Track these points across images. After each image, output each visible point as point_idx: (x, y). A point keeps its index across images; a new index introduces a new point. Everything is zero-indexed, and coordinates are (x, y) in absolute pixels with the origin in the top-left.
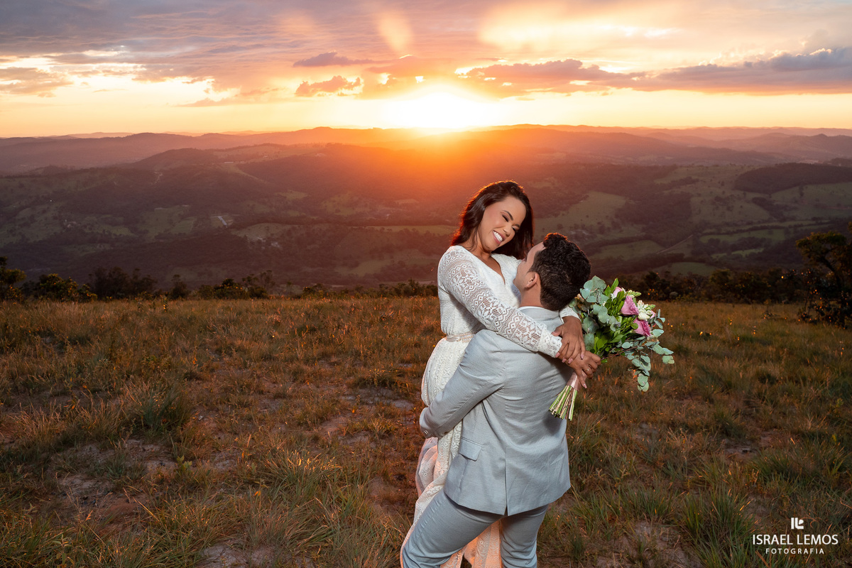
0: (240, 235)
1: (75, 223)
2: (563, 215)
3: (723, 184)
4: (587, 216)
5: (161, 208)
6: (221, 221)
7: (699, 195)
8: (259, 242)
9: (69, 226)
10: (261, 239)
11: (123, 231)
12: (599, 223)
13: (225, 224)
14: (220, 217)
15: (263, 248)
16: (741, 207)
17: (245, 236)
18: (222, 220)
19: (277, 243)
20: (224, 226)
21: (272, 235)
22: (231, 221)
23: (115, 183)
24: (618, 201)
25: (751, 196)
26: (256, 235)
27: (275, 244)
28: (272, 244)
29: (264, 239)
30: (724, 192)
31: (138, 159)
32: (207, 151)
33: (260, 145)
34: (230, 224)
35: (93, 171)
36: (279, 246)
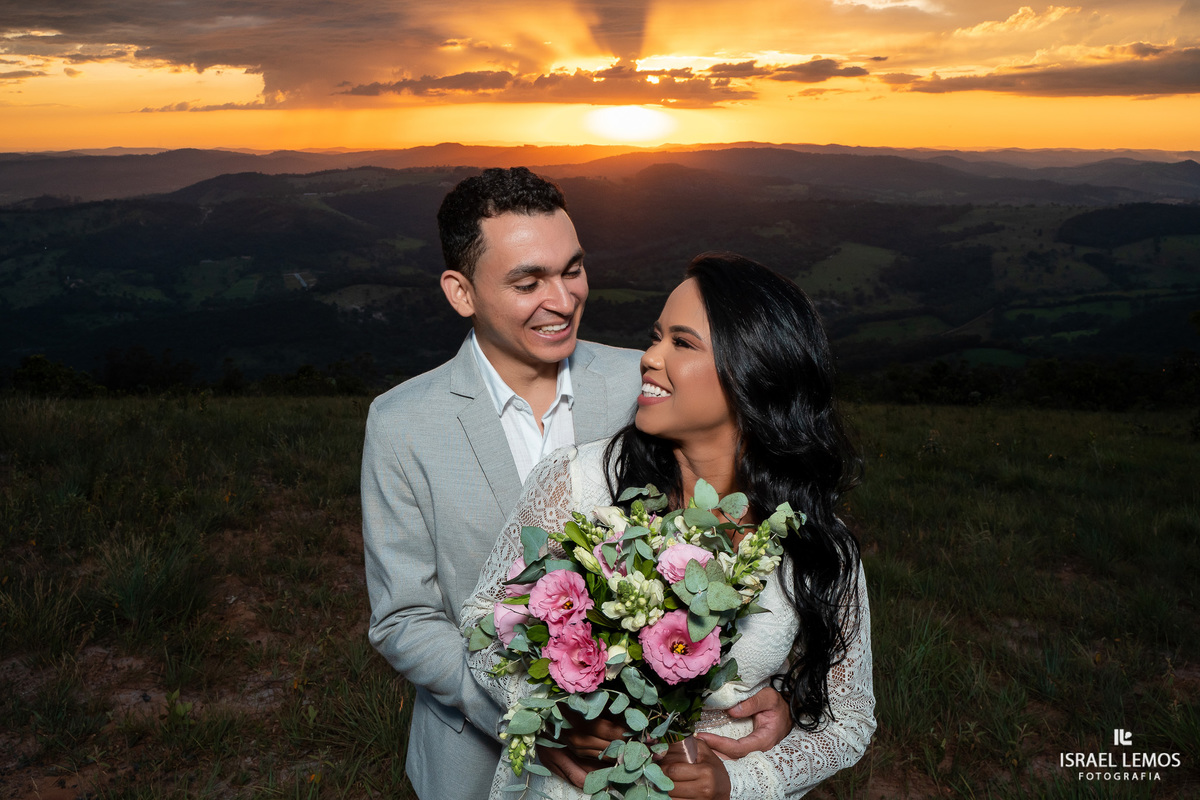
0: (326, 302)
1: (81, 281)
2: (803, 276)
3: (1040, 234)
4: (839, 279)
5: (209, 261)
6: (299, 282)
7: (1005, 249)
8: (355, 312)
9: (73, 285)
10: (358, 308)
11: (154, 295)
12: (856, 289)
13: (305, 285)
14: (297, 275)
15: (361, 321)
16: (1067, 267)
17: (334, 304)
18: (301, 279)
19: (380, 314)
20: (303, 288)
21: (374, 301)
22: (313, 282)
23: (142, 223)
24: (884, 257)
25: (1082, 251)
26: (351, 301)
27: (378, 316)
28: (374, 316)
29: (362, 308)
30: (1041, 246)
31: (176, 187)
32: (278, 177)
33: (356, 169)
34: (312, 285)
35: (108, 204)
36: (383, 319)
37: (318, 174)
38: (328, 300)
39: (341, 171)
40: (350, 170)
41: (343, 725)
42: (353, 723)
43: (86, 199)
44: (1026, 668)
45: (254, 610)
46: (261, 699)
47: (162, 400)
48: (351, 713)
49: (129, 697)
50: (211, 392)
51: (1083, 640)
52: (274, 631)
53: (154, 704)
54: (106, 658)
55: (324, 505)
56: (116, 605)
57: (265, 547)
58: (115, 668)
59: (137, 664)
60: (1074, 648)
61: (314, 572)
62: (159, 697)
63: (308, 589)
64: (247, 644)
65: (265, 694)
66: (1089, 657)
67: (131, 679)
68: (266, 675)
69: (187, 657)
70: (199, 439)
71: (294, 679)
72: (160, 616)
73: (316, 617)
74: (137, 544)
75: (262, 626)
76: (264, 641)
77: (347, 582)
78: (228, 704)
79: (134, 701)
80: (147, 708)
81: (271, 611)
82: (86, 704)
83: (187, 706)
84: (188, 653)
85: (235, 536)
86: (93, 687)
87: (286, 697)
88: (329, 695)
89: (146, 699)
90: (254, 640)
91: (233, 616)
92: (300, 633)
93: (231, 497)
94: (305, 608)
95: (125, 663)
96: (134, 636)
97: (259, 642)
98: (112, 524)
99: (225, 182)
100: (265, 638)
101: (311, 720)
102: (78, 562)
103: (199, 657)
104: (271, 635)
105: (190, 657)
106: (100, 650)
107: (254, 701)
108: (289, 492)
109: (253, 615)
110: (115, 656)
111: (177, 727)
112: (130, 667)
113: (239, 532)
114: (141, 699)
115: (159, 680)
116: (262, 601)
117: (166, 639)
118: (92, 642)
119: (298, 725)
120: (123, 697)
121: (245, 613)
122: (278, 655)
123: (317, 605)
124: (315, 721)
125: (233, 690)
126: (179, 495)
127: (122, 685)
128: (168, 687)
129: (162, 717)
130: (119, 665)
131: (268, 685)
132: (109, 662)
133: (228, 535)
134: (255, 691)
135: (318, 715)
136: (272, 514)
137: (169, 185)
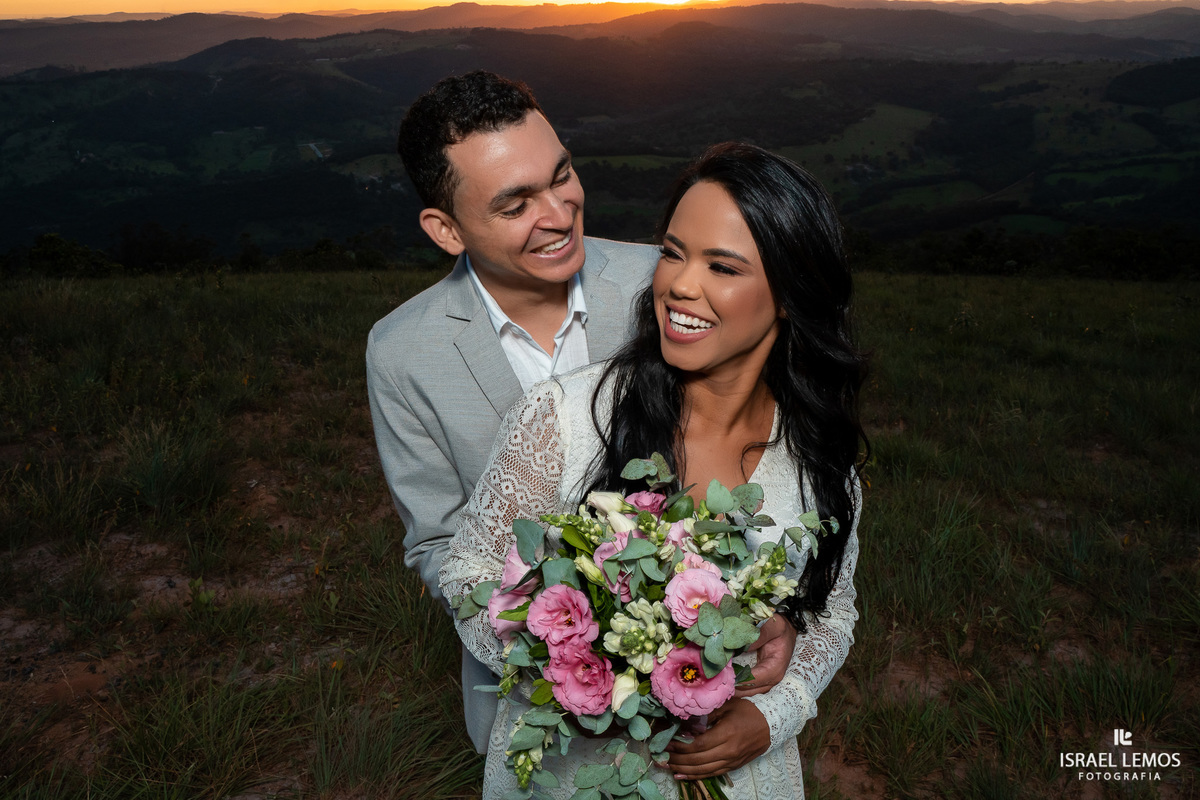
0: (342, 173)
1: (91, 155)
2: (835, 140)
3: (1086, 93)
4: (872, 143)
5: (221, 132)
6: (314, 153)
7: (1048, 109)
8: (372, 182)
9: (83, 160)
10: (375, 178)
11: (167, 168)
12: (889, 154)
13: (321, 156)
14: (312, 145)
15: (379, 192)
16: (1114, 128)
17: (351, 174)
18: (316, 150)
19: (399, 185)
20: (319, 159)
21: (392, 172)
22: (329, 151)
23: (150, 93)
24: (921, 119)
25: (1130, 110)
26: (368, 172)
27: (397, 186)
28: (392, 186)
29: (380, 179)
30: (1087, 106)
31: (183, 55)
32: (288, 41)
33: (369, 33)
34: (328, 155)
35: (114, 74)
36: (402, 189)
37: (329, 38)
38: (345, 171)
39: (354, 35)
40: (362, 33)
41: (364, 611)
42: (374, 609)
43: (91, 69)
44: (1052, 551)
45: (276, 495)
46: (284, 585)
47: (178, 278)
48: (372, 600)
49: (154, 584)
50: (230, 268)
51: (1111, 522)
52: (295, 516)
53: (178, 590)
54: (131, 544)
55: (343, 387)
56: (138, 493)
57: (285, 430)
58: (140, 555)
59: (161, 551)
60: (1103, 531)
61: (334, 455)
62: (182, 582)
63: (329, 472)
64: (268, 530)
65: (288, 579)
66: (1118, 539)
67: (155, 566)
68: (287, 560)
69: (210, 543)
70: (217, 319)
71: (316, 565)
72: (181, 502)
73: (337, 501)
74: (157, 429)
75: (284, 510)
76: (286, 526)
77: (368, 464)
78: (251, 591)
79: (159, 587)
80: (172, 594)
81: (292, 495)
82: (112, 590)
83: (211, 592)
84: (211, 539)
85: (255, 418)
86: (119, 573)
87: (308, 582)
88: (350, 579)
89: (171, 585)
90: (274, 525)
91: (256, 500)
92: (321, 517)
93: (249, 380)
94: (326, 492)
95: (149, 549)
96: (156, 523)
97: (281, 527)
98: (131, 408)
99: (232, 46)
100: (286, 523)
101: (333, 608)
102: (97, 447)
103: (220, 545)
104: (292, 519)
105: (213, 543)
106: (125, 537)
107: (277, 587)
108: (308, 372)
109: (274, 499)
110: (139, 543)
111: (201, 614)
112: (154, 553)
113: (259, 414)
114: (166, 585)
115: (183, 566)
116: (283, 485)
117: (188, 525)
118: (115, 530)
119: (321, 612)
120: (147, 583)
121: (266, 497)
122: (300, 540)
123: (337, 489)
124: (337, 607)
125: (257, 576)
126: (197, 379)
127: (146, 572)
128: (194, 575)
129: (187, 604)
130: (142, 552)
131: (290, 570)
132: (133, 548)
133: (248, 417)
134: (276, 577)
135: (340, 600)
136: (292, 395)
137: (175, 51)
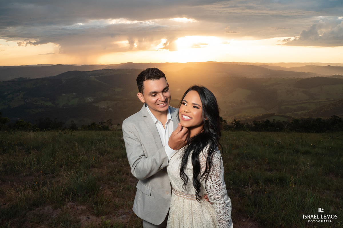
1: (30, 100)
2: (226, 97)
3: (290, 85)
4: (236, 98)
5: (64, 94)
6: (89, 100)
7: (281, 90)
8: (104, 108)
9: (27, 101)
10: (105, 107)
11: (49, 104)
12: (240, 101)
13: (90, 101)
14: (88, 98)
15: (106, 110)
16: (298, 94)
18: (89, 99)
19: (111, 109)
20: (90, 102)
21: (109, 105)
23: (46, 84)
24: (248, 92)
25: (301, 90)
26: (103, 105)
27: (110, 109)
29: (106, 107)
30: (290, 88)
31: (56, 75)
32: (83, 72)
33: (105, 70)
34: (92, 101)
35: (37, 79)
36: (112, 110)
37: (94, 71)
38: (97, 105)
39: (100, 70)
40: (103, 70)
43: (32, 78)
54: (74, 206)
86: (72, 215)
99: (69, 73)
107: (121, 219)
110: (77, 205)
112: (82, 208)
137: (54, 74)
